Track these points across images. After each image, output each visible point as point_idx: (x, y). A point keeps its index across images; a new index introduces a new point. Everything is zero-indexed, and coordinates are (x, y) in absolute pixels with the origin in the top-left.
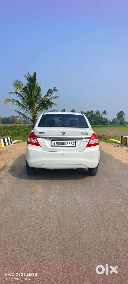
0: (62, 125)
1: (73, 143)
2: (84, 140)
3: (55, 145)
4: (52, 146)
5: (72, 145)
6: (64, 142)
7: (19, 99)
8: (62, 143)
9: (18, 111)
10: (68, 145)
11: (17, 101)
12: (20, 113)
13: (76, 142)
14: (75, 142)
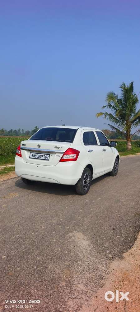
0: (48, 138)
1: (47, 157)
2: (57, 154)
3: (33, 157)
4: (30, 158)
5: (46, 159)
6: (40, 155)
7: (113, 112)
8: (38, 156)
9: (111, 126)
10: (43, 159)
11: (110, 115)
12: (113, 127)
13: (51, 156)
14: (49, 155)
